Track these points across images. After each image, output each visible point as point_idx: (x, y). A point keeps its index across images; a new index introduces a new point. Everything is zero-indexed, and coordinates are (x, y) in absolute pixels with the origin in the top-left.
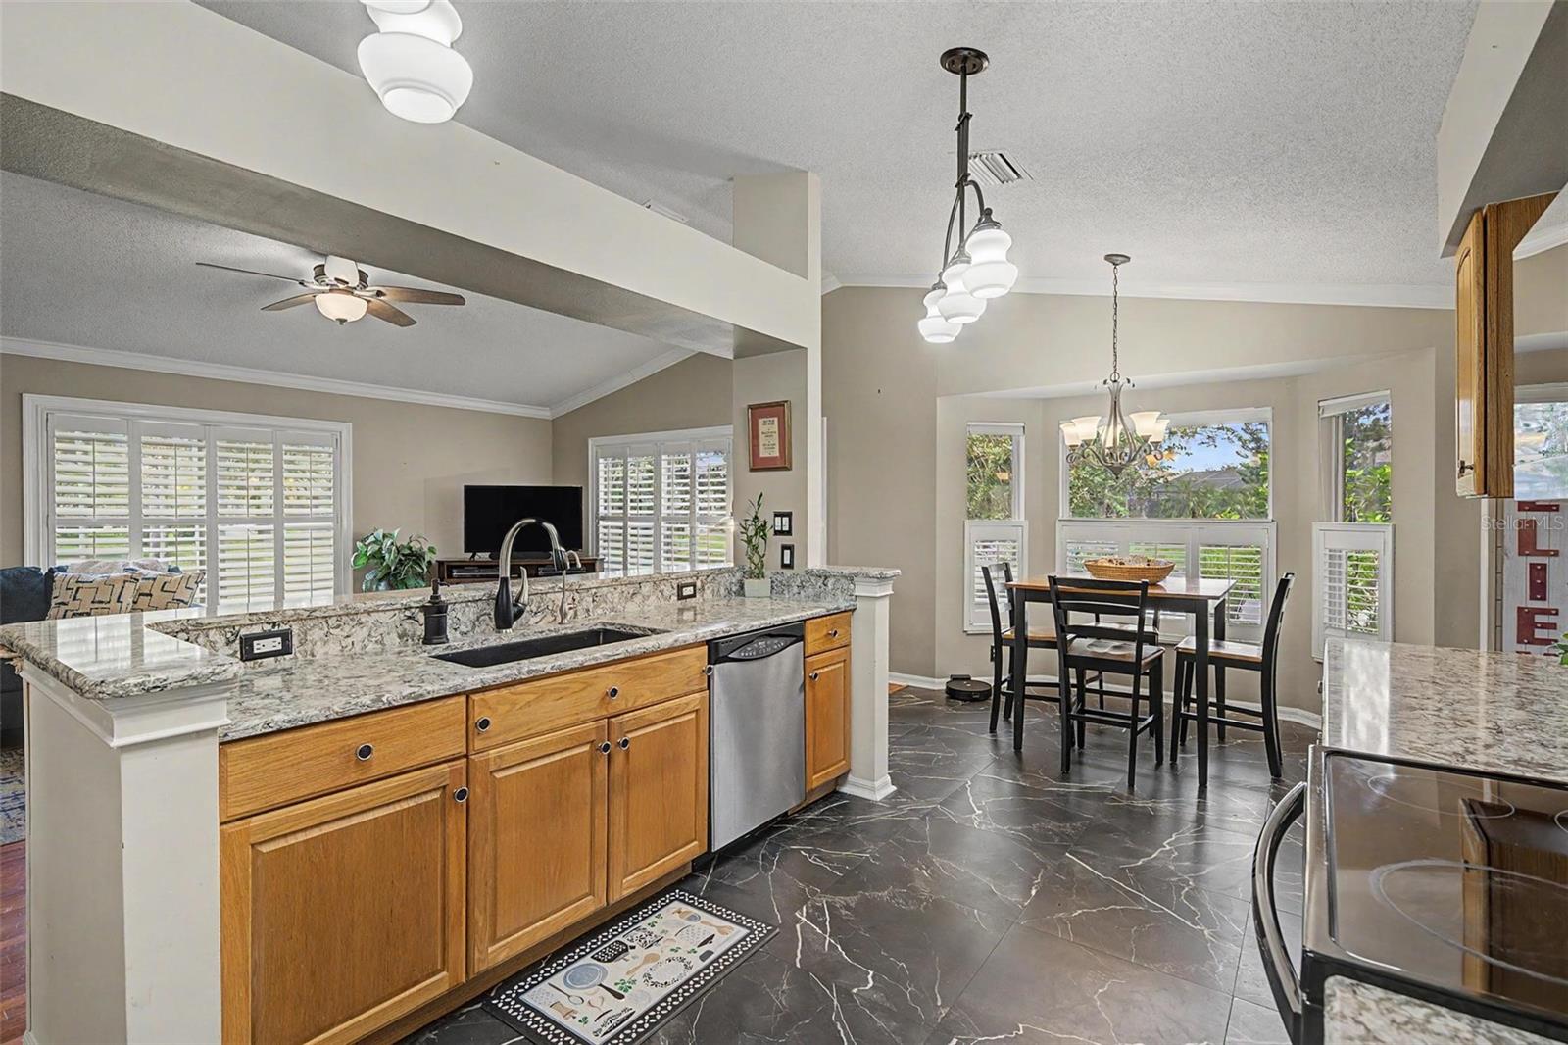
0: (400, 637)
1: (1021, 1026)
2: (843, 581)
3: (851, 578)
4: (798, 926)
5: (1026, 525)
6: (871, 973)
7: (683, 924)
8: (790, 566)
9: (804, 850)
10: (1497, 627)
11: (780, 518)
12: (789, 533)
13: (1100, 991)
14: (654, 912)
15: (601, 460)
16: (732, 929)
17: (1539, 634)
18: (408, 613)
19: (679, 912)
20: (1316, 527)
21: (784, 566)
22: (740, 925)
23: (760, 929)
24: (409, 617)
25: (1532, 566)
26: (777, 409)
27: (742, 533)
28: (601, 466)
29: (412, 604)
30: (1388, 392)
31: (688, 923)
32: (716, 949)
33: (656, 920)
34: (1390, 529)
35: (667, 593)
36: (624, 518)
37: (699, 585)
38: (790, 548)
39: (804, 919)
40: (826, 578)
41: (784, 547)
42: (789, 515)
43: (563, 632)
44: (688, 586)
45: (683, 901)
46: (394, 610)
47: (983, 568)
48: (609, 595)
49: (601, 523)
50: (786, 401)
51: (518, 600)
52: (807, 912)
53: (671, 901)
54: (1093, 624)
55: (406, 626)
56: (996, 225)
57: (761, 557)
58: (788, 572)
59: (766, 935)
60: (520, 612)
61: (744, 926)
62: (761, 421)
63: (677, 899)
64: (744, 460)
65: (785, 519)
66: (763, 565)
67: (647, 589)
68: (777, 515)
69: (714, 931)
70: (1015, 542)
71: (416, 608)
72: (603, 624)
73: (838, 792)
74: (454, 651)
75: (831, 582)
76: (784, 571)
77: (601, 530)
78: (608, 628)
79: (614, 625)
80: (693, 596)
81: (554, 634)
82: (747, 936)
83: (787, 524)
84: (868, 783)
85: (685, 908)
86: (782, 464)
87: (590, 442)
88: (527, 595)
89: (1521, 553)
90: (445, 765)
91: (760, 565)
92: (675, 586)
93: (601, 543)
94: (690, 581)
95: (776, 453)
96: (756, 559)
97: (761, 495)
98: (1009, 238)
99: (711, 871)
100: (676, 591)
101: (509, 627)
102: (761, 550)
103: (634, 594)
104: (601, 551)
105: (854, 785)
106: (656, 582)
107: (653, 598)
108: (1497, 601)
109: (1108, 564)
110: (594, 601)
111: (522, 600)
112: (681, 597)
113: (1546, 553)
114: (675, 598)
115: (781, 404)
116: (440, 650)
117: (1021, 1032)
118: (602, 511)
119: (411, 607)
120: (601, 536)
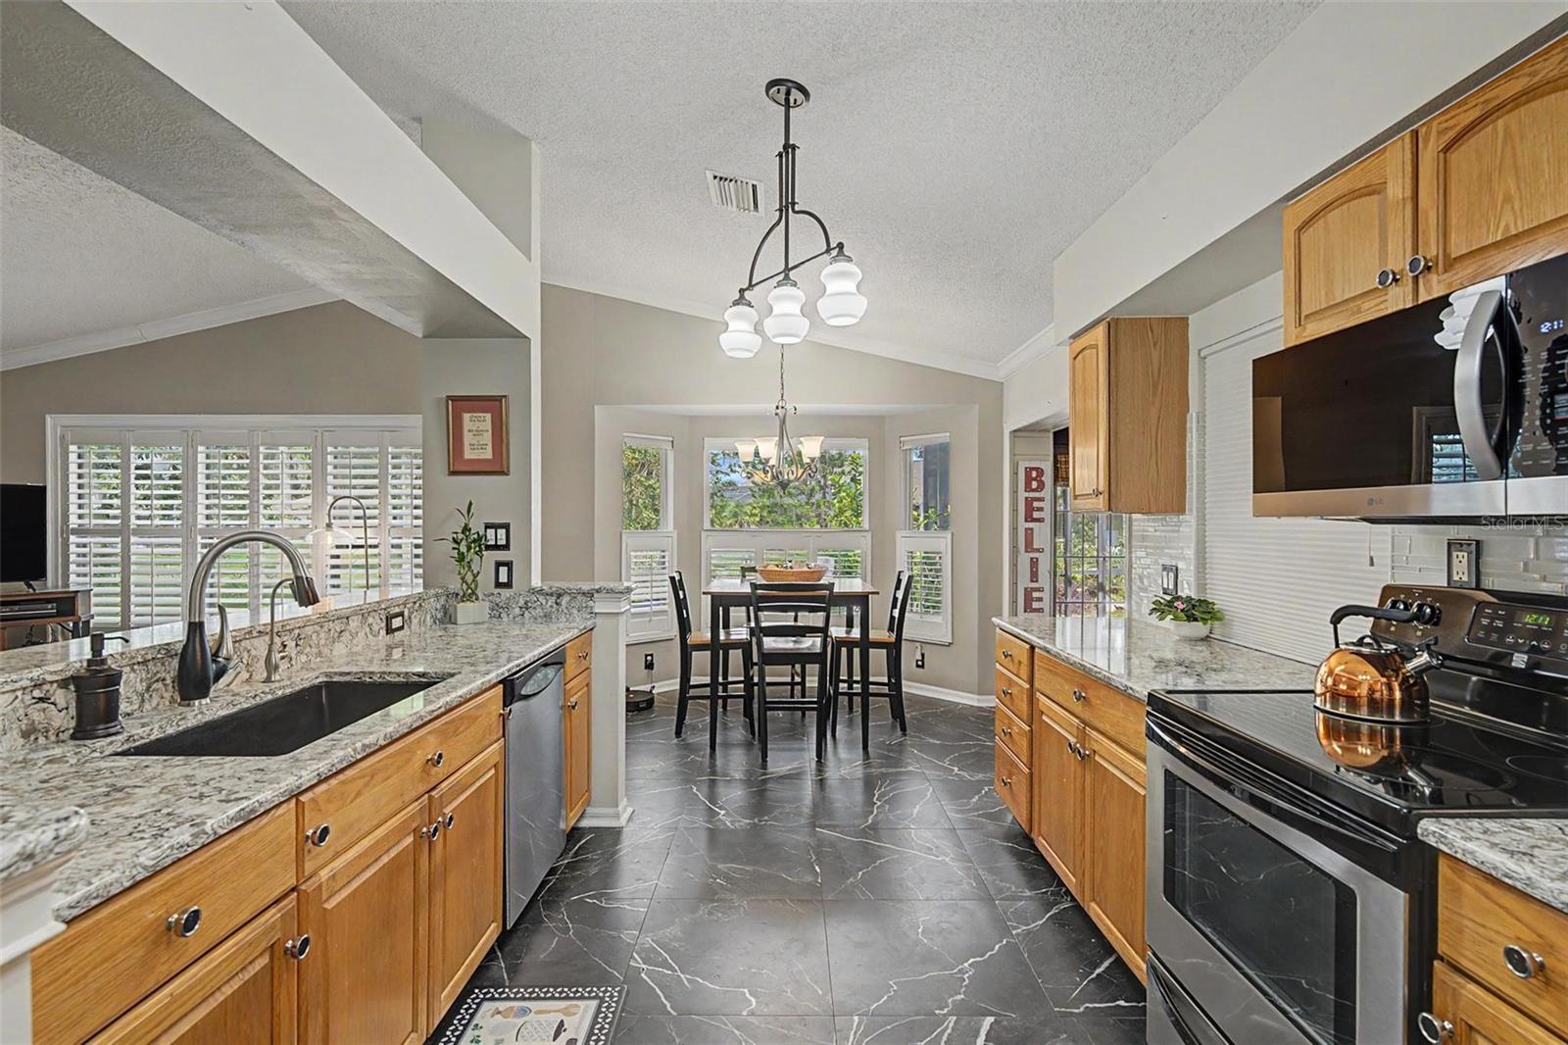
0: (25, 735)
1: (891, 983)
2: (579, 597)
3: (590, 595)
4: (643, 975)
5: (675, 535)
6: (746, 991)
7: (515, 1025)
8: (508, 585)
9: (589, 897)
10: (1014, 602)
11: (493, 530)
12: (506, 547)
13: (920, 930)
14: (465, 1026)
15: (73, 448)
16: (577, 1006)
17: (1035, 605)
18: (37, 693)
19: (499, 1013)
20: (899, 534)
21: (498, 585)
22: (582, 998)
23: (608, 994)
24: (41, 700)
25: (1032, 559)
26: (493, 405)
27: (454, 548)
28: (73, 457)
29: (49, 678)
30: (948, 434)
31: (520, 1021)
32: (577, 1033)
33: (477, 1033)
34: (950, 536)
35: (375, 628)
36: (123, 531)
37: (406, 613)
38: (509, 565)
39: (644, 966)
40: (559, 596)
41: (499, 564)
42: (506, 527)
43: (280, 693)
44: (396, 616)
45: (493, 999)
46: (14, 691)
47: (670, 577)
48: (314, 637)
49: (73, 539)
50: (505, 396)
51: (216, 655)
52: (641, 958)
53: (479, 1005)
54: (793, 624)
55: (37, 716)
56: (849, 259)
57: (475, 576)
58: (506, 593)
59: (620, 996)
60: (220, 673)
61: (589, 998)
62: (466, 416)
63: (483, 1000)
64: (440, 464)
65: (502, 532)
66: (476, 586)
67: (355, 624)
68: (488, 526)
69: (557, 1018)
70: (664, 551)
71: (52, 683)
72: (327, 675)
73: (578, 829)
74: (137, 744)
75: (565, 600)
76: (499, 590)
77: (73, 548)
78: (336, 679)
79: (349, 674)
80: (401, 628)
81: (270, 697)
82: (600, 1006)
83: (504, 537)
84: (610, 811)
85: (502, 1006)
86: (497, 467)
87: (49, 419)
88: (230, 645)
89: (1026, 551)
90: (273, 911)
91: (473, 586)
92: (384, 618)
93: (73, 567)
94: (397, 610)
95: (488, 454)
96: (469, 578)
97: (471, 504)
98: (860, 272)
99: (499, 953)
100: (384, 625)
101: (205, 695)
102: (475, 568)
103: (342, 632)
104: (73, 578)
105: (597, 816)
106: (363, 613)
107: (361, 635)
108: (1014, 584)
109: (776, 569)
110: (297, 645)
111: (224, 653)
112: (390, 630)
113: (1038, 550)
114: (383, 632)
115: (499, 399)
116: (118, 743)
117: (895, 988)
118: (74, 522)
119: (44, 682)
120: (73, 558)
